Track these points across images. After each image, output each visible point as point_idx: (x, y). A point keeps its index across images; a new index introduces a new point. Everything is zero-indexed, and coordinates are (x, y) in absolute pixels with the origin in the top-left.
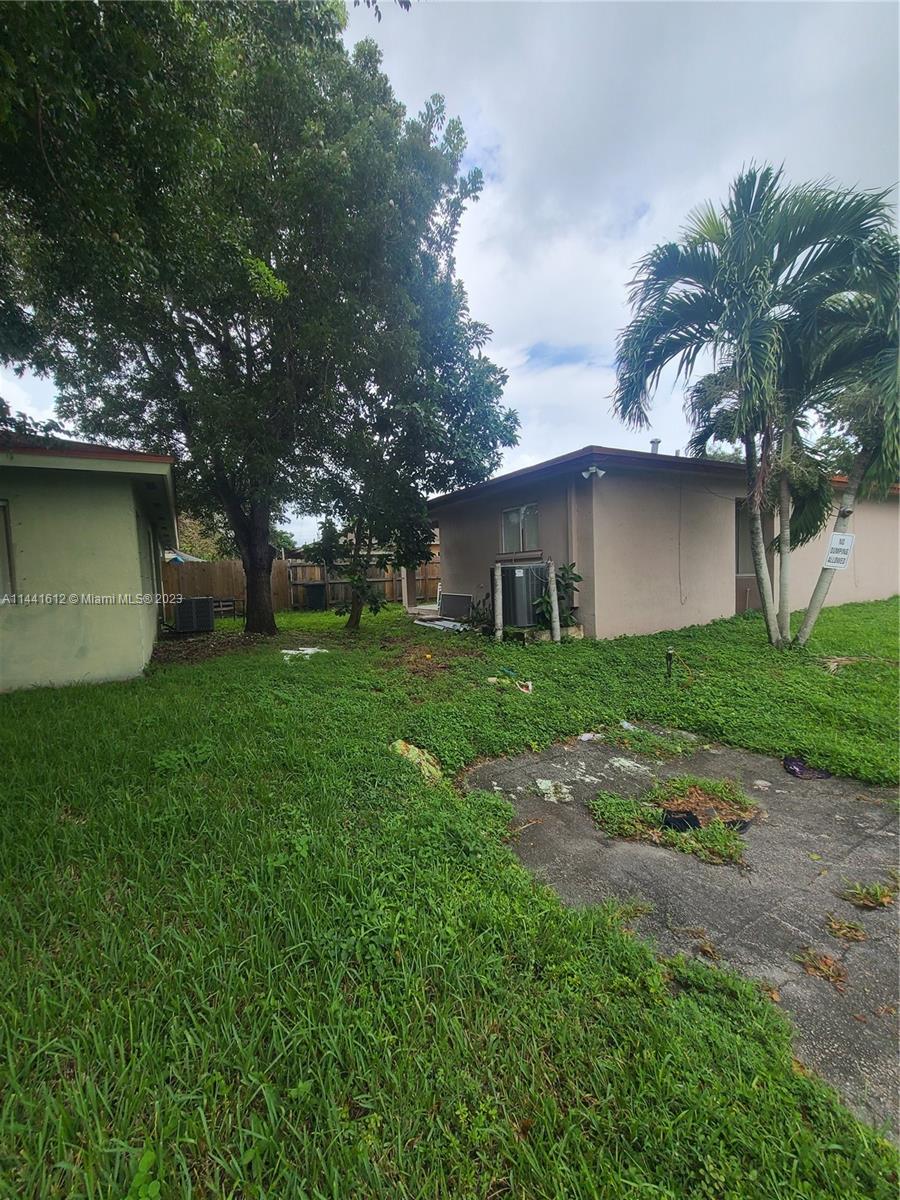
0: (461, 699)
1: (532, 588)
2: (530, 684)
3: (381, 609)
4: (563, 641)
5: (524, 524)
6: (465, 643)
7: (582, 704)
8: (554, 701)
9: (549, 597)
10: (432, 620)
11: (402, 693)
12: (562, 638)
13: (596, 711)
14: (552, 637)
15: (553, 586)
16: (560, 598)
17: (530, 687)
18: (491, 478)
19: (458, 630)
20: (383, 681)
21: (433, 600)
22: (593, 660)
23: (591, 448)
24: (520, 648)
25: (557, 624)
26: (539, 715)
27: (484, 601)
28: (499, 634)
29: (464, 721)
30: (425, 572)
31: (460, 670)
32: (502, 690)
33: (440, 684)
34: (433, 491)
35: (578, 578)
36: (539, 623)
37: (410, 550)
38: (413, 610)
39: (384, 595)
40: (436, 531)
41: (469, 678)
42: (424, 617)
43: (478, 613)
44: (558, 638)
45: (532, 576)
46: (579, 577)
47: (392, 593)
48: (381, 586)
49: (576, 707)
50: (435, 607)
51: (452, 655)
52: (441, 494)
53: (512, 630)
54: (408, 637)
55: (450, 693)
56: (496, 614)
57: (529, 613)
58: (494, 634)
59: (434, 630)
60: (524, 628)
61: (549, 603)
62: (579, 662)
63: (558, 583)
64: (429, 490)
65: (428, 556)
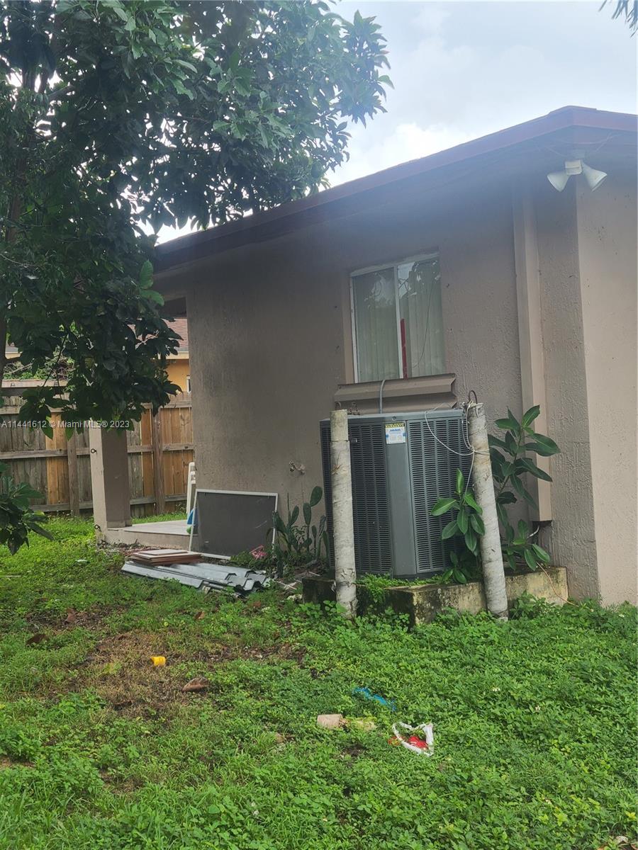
0: (242, 777)
1: (430, 474)
2: (428, 729)
3: (31, 536)
4: (514, 611)
5: (406, 311)
6: (257, 622)
7: (565, 782)
8: (492, 774)
9: (475, 496)
10: (169, 562)
11: (82, 764)
12: (512, 604)
13: (604, 801)
14: (486, 599)
15: (483, 469)
16: (503, 500)
17: (430, 740)
18: (321, 188)
19: (238, 589)
20: (32, 734)
21: (175, 507)
22: (593, 660)
23: (567, 114)
24: (402, 632)
25: (495, 566)
26: (454, 815)
27: (307, 510)
28: (347, 596)
29: (252, 837)
30: (153, 436)
31: (242, 697)
32: (356, 748)
33: (185, 736)
34: (170, 221)
35: (547, 446)
36: (450, 564)
37: (108, 374)
38: (120, 535)
39: (39, 496)
40: (179, 326)
41: (265, 719)
42: (149, 554)
43: (292, 541)
44: (500, 604)
45: (430, 442)
46: (551, 443)
47: (66, 491)
48: (33, 472)
49: (551, 789)
50: (180, 526)
51: (224, 656)
52: (190, 228)
53: (380, 584)
54: (105, 610)
55: (214, 761)
56: (338, 543)
57: (422, 539)
58: (333, 597)
59: (174, 589)
60: (412, 578)
61: (474, 513)
62: (557, 668)
63: (496, 459)
64: (159, 219)
65: (161, 392)
